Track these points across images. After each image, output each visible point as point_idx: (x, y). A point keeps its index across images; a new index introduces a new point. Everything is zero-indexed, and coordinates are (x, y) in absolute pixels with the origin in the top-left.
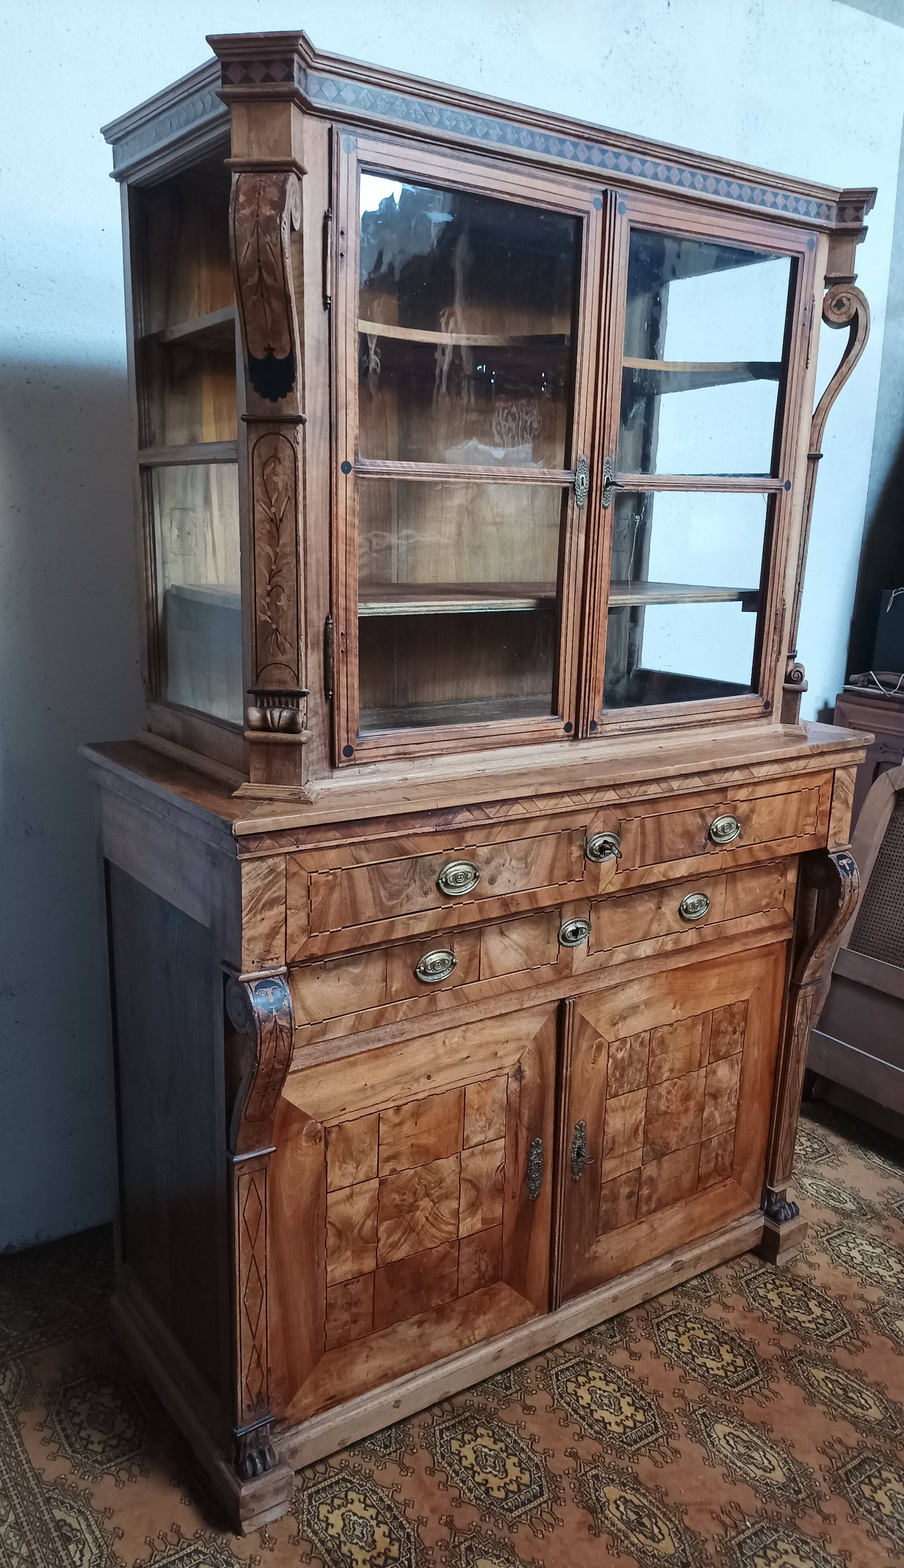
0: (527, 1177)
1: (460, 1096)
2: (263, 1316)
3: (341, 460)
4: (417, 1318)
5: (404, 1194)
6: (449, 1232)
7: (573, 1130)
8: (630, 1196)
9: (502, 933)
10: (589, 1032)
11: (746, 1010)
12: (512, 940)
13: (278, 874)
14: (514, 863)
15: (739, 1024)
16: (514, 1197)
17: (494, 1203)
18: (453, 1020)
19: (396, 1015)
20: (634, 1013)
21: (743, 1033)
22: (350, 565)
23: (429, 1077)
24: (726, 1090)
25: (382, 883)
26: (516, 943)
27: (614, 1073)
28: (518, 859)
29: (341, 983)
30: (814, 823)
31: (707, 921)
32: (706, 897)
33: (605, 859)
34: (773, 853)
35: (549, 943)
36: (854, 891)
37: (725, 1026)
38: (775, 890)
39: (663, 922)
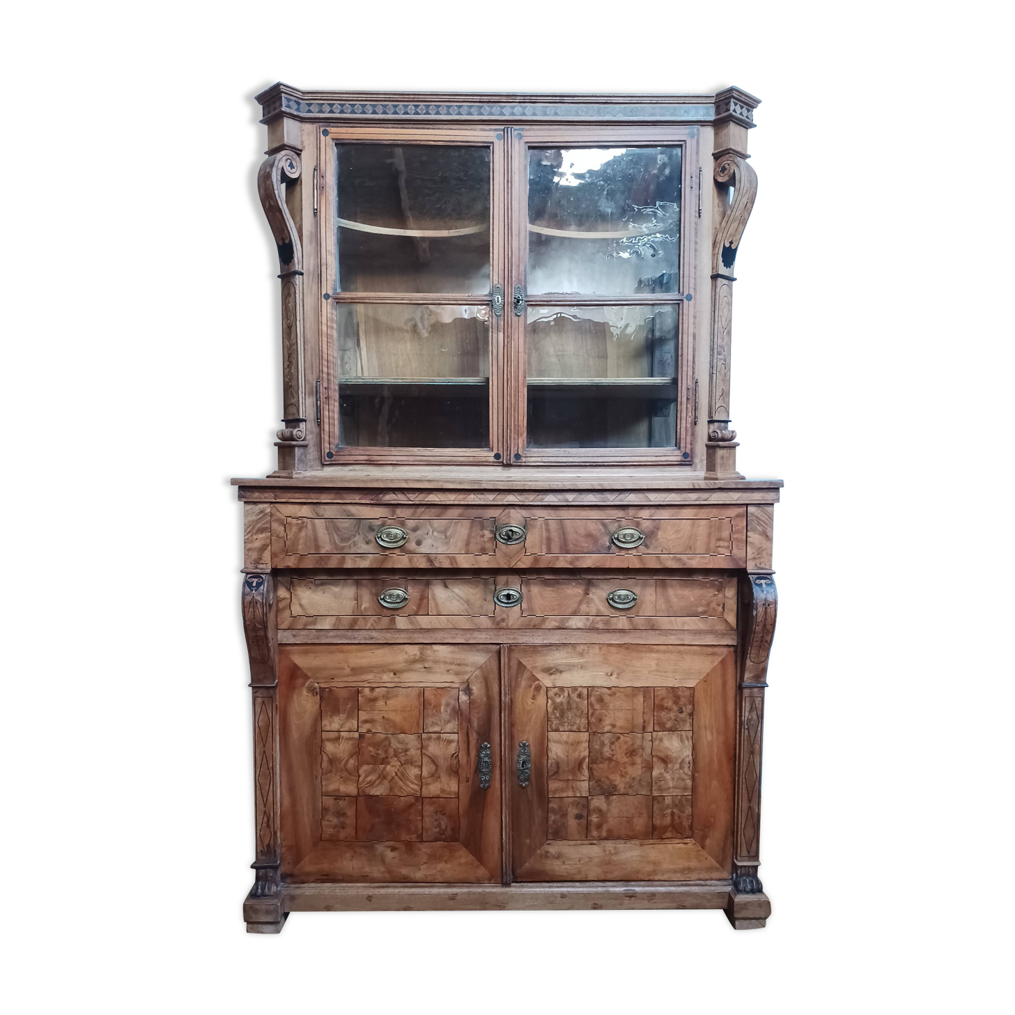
0: (478, 770)
1: (420, 693)
2: (271, 794)
3: (324, 292)
4: (392, 843)
5: (378, 750)
6: (413, 789)
7: (518, 747)
8: (579, 817)
9: (446, 586)
10: (526, 675)
11: (693, 696)
12: (454, 592)
13: (266, 514)
14: (435, 534)
15: (685, 705)
16: (467, 781)
17: (451, 780)
18: (410, 638)
19: (366, 625)
20: (569, 670)
21: (691, 715)
22: (330, 350)
23: (395, 674)
24: (677, 759)
25: (335, 531)
26: (457, 595)
27: (553, 713)
28: (439, 532)
29: (326, 595)
30: (729, 547)
31: (638, 613)
32: (634, 594)
33: (513, 543)
34: (684, 564)
35: (486, 600)
36: (769, 605)
37: (669, 703)
38: (712, 602)
39: (592, 605)
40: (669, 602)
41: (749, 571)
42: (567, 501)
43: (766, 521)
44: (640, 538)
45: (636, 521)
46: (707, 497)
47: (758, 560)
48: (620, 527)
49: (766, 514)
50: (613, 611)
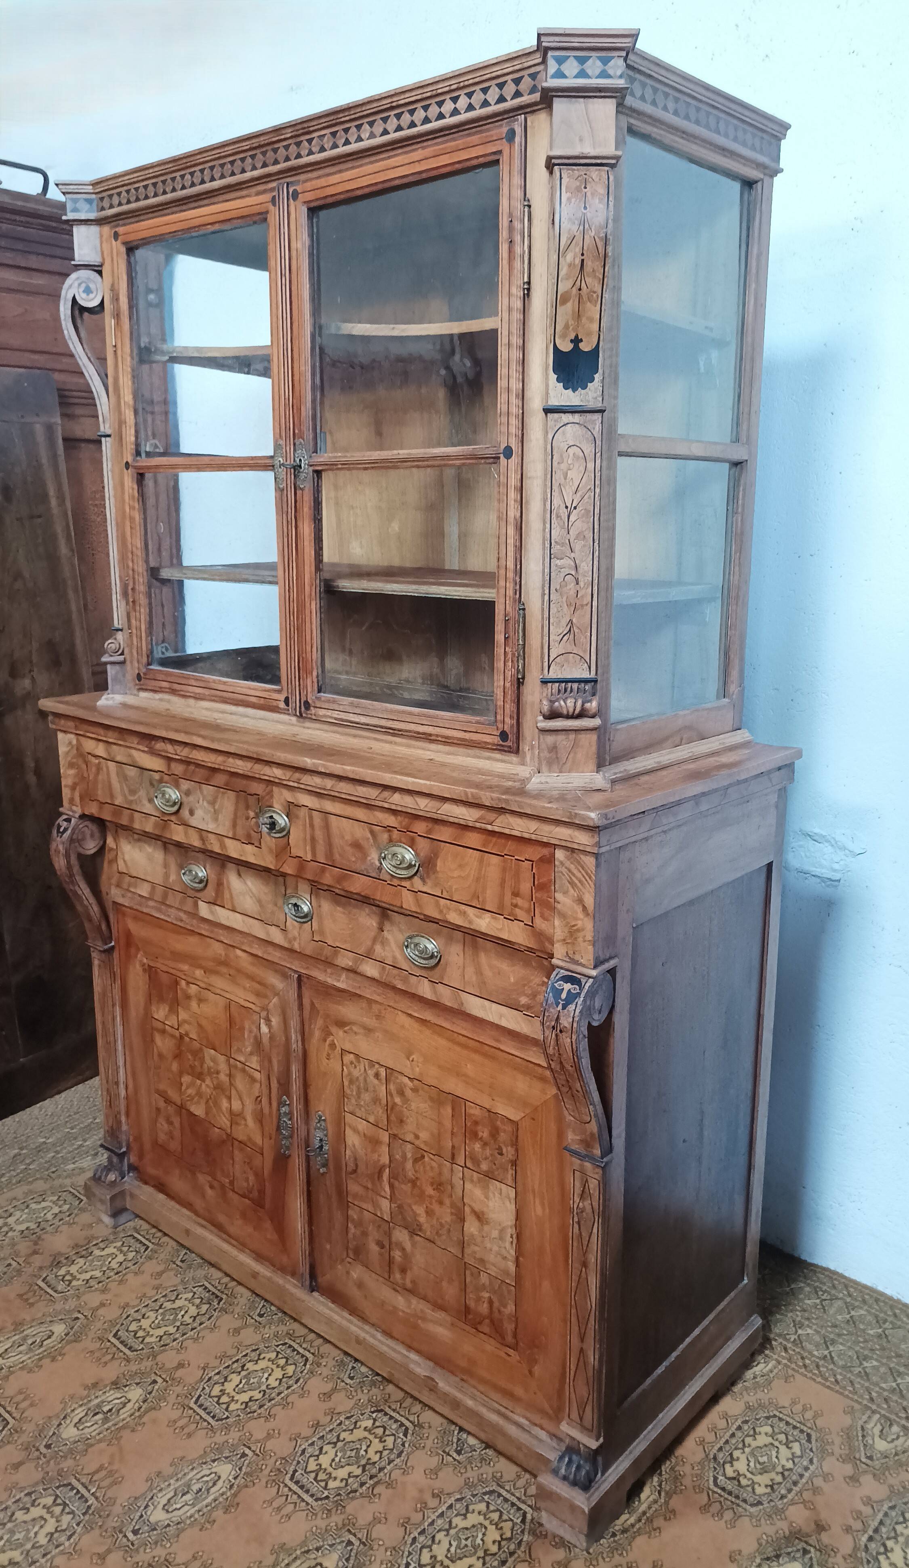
0: (279, 1129)
1: (227, 1006)
3: (125, 461)
4: (210, 1178)
5: (195, 1060)
6: (225, 1123)
7: (313, 1115)
8: (380, 1244)
9: (239, 875)
10: (319, 1022)
11: (516, 1135)
12: (248, 885)
13: (73, 746)
14: (205, 802)
15: (505, 1145)
16: (270, 1138)
17: (256, 1128)
19: (175, 903)
20: (366, 1035)
21: (514, 1164)
23: (205, 972)
24: (496, 1222)
25: (125, 779)
26: (251, 890)
27: (350, 1087)
28: (208, 801)
29: (141, 853)
30: (530, 910)
31: (443, 979)
33: (277, 835)
34: (470, 922)
35: (278, 906)
36: (561, 1032)
37: (484, 1133)
38: (539, 993)
39: (387, 948)
40: (482, 974)
41: (556, 961)
43: (582, 878)
44: (412, 866)
45: (409, 836)
46: (490, 820)
47: (569, 947)
48: (391, 841)
49: (583, 868)
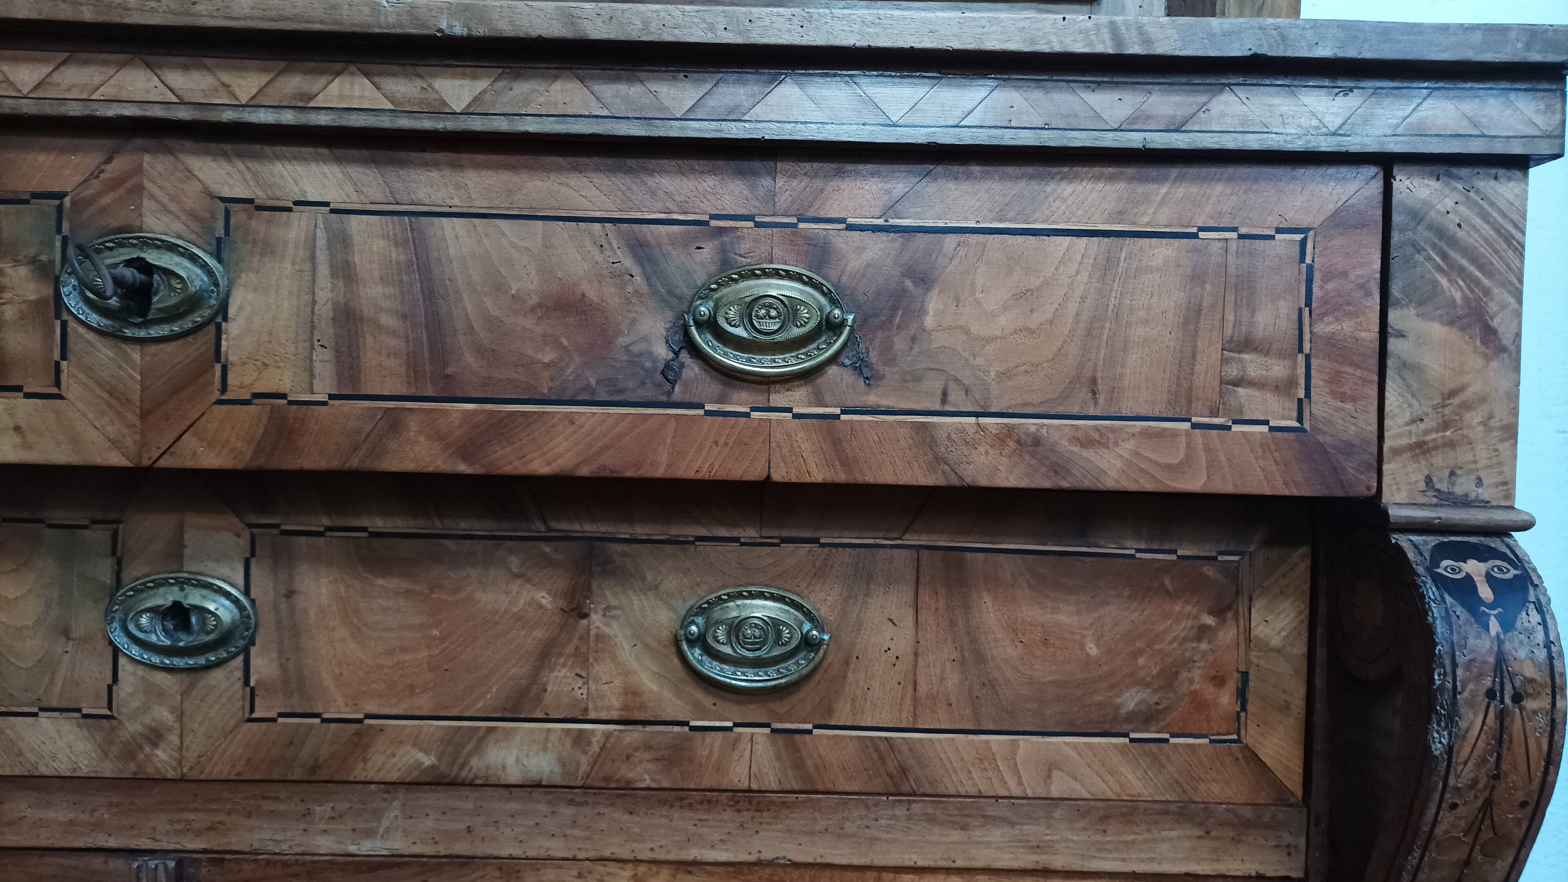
30: (1291, 383)
31: (830, 711)
32: (809, 616)
33: (155, 332)
34: (1056, 470)
35: (66, 634)
36: (1517, 698)
38: (1186, 664)
39: (602, 669)
40: (981, 659)
41: (1394, 512)
42: (440, 110)
43: (1484, 250)
44: (831, 327)
45: (809, 239)
46: (1181, 113)
47: (1438, 459)
48: (725, 263)
49: (1485, 216)
50: (707, 700)
